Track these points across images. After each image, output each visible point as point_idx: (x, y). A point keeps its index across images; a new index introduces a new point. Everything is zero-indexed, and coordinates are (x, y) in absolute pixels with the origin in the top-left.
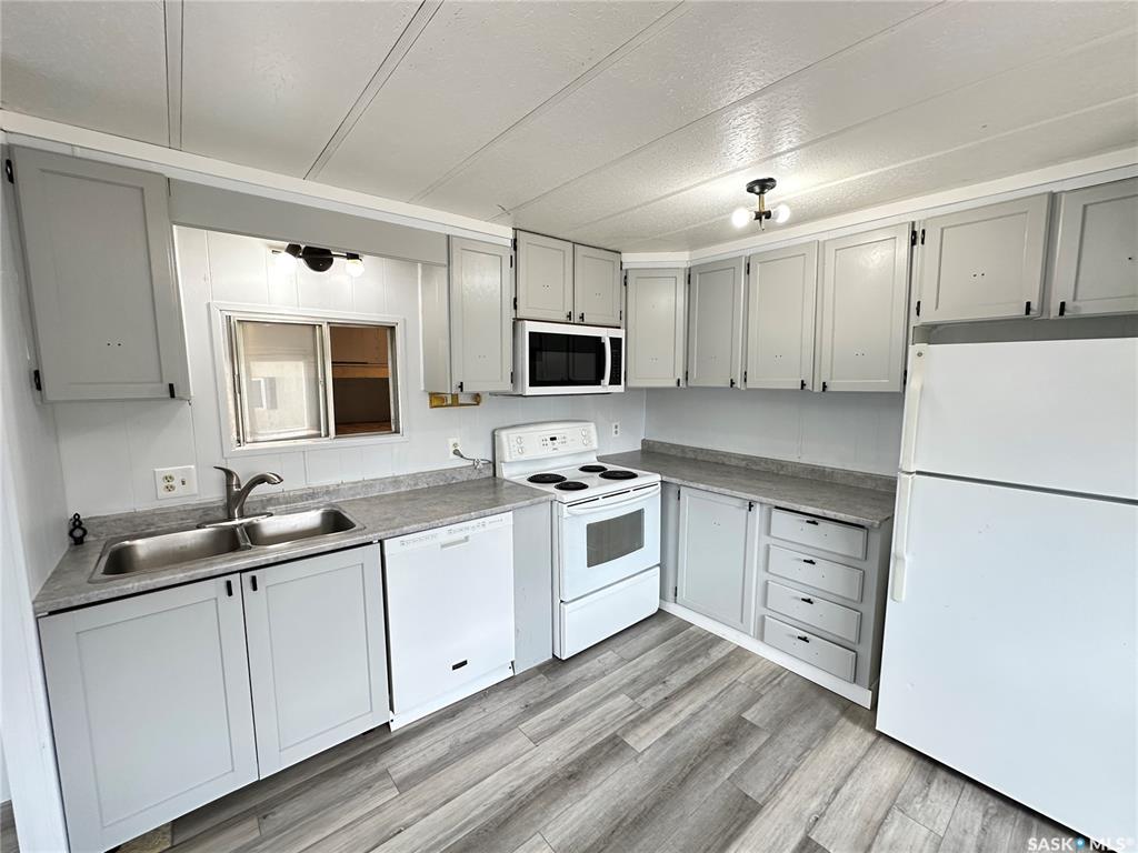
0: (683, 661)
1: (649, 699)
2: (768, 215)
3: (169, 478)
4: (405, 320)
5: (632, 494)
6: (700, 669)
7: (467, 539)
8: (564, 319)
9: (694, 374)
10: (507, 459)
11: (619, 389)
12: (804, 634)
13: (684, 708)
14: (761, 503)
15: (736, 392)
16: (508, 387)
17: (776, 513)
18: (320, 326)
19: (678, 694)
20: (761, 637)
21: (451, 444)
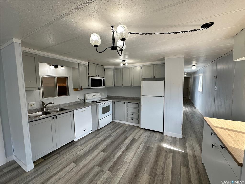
0: (117, 126)
1: (113, 131)
2: (125, 65)
3: (31, 104)
4: (70, 76)
5: (108, 103)
6: (119, 127)
7: (85, 110)
8: (96, 76)
9: (115, 85)
10: (87, 99)
11: (104, 87)
12: (132, 119)
13: (118, 131)
14: (126, 102)
15: (122, 87)
16: (88, 87)
17: (128, 103)
18: (56, 77)
19: (117, 130)
20: (127, 121)
21: (77, 97)
